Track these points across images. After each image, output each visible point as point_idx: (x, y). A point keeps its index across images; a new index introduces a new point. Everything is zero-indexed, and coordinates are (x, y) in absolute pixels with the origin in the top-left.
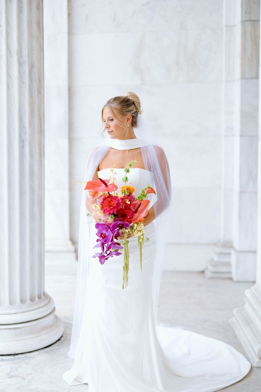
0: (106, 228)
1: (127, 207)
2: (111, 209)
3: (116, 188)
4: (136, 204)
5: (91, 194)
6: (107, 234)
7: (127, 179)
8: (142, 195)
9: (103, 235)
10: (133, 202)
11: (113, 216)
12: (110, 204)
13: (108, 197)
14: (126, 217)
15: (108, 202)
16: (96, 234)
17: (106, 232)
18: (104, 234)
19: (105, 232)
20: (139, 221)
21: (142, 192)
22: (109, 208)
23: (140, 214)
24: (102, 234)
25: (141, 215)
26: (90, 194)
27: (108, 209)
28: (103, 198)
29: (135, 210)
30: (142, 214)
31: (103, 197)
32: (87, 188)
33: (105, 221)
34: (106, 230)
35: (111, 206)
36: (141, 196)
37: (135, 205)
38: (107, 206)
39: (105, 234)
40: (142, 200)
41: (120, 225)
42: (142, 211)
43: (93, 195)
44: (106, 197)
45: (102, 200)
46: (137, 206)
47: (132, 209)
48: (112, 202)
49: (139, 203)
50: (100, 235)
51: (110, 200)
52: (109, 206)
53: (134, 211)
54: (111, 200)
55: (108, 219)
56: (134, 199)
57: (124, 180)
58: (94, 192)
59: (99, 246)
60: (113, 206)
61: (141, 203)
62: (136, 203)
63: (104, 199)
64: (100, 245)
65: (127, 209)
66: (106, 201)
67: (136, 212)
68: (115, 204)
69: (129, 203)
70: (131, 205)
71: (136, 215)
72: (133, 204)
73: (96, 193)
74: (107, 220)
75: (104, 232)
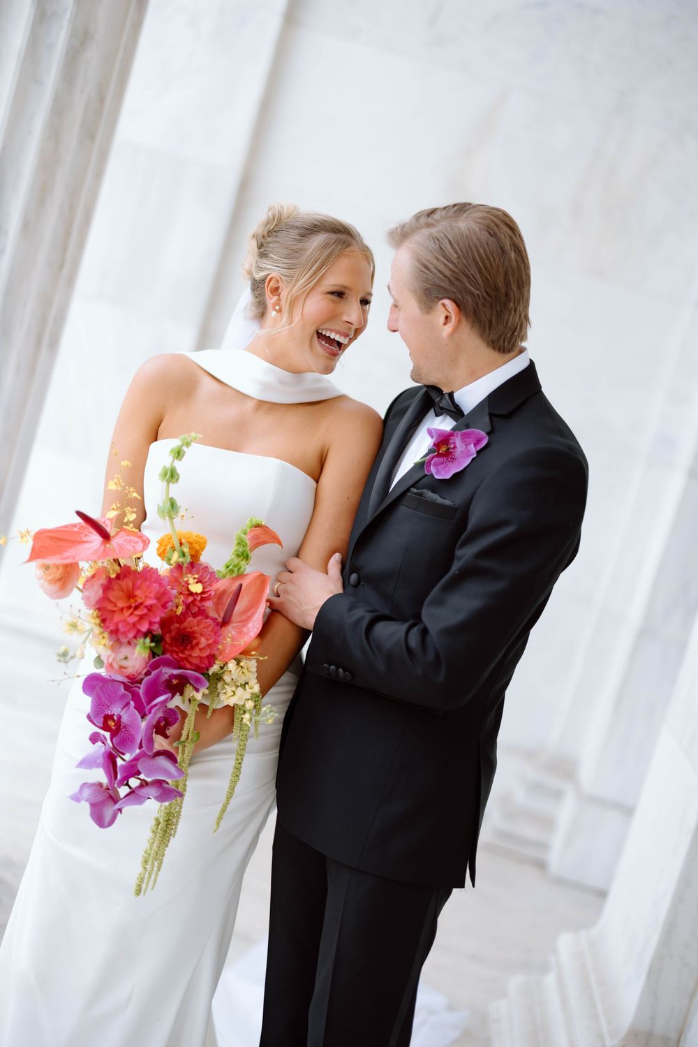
0: (123, 697)
1: (195, 605)
2: (141, 617)
3: (144, 542)
4: (224, 592)
5: (51, 577)
6: (125, 719)
7: (173, 504)
8: (238, 555)
9: (111, 724)
10: (211, 585)
11: (148, 640)
12: (132, 601)
13: (118, 577)
14: (194, 643)
15: (121, 593)
16: (89, 717)
17: (125, 710)
18: (115, 718)
19: (120, 709)
20: (241, 653)
21: (239, 544)
22: (132, 614)
23: (243, 626)
24: (108, 718)
25: (249, 629)
26: (50, 575)
27: (128, 620)
28: (102, 585)
29: (222, 616)
30: (250, 625)
31: (103, 581)
32: (35, 554)
33: (116, 666)
34: (125, 702)
35: (136, 608)
36: (236, 562)
37: (221, 595)
38: (125, 611)
39: (119, 717)
40: (241, 576)
41: (175, 682)
42: (249, 614)
43: (60, 580)
44: (113, 576)
45: (100, 592)
46: (227, 601)
47: (212, 614)
48: (138, 593)
49: (235, 586)
50: (100, 721)
51: (131, 586)
52: (129, 607)
53: (220, 620)
54: (133, 585)
55: (126, 658)
56: (212, 574)
57: (163, 512)
58: (61, 568)
59: (95, 761)
60: (146, 607)
61: (241, 585)
62: (222, 589)
63: (107, 588)
64: (98, 761)
65: (195, 615)
66: (115, 594)
67: (225, 622)
68: (152, 595)
69: (197, 588)
70: (204, 596)
71: (230, 632)
72: (213, 593)
73: (69, 569)
74: (124, 663)
75: (116, 710)
